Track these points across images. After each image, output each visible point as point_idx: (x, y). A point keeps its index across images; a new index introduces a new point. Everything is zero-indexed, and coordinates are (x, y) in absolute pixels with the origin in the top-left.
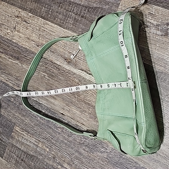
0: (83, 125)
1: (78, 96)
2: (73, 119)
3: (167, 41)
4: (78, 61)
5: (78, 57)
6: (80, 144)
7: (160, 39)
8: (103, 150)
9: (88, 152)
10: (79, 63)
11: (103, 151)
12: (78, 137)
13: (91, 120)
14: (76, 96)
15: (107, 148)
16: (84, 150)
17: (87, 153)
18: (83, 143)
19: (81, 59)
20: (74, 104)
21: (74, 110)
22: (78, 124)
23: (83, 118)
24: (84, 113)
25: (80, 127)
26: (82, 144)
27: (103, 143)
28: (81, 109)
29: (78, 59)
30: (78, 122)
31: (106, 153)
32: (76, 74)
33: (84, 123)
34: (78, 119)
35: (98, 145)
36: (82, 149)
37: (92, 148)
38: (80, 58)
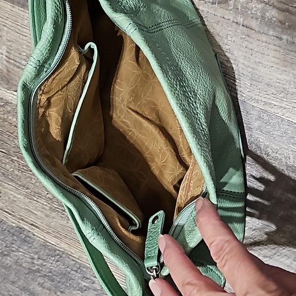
0: (36, 227)
1: (18, 158)
2: (10, 214)
3: (226, 17)
4: (13, 70)
5: (12, 62)
6: (31, 271)
7: (210, 11)
8: (87, 285)
9: (50, 290)
10: (15, 75)
11: (85, 286)
12: (26, 257)
13: (54, 214)
14: (15, 158)
15: (94, 279)
16: (41, 285)
17: (48, 292)
18: (38, 271)
19: (20, 66)
20: (10, 177)
21: (12, 193)
22: (23, 225)
23: (35, 212)
24: (35, 199)
25: (29, 232)
26: (35, 271)
27: (84, 269)
28: (29, 191)
29: (15, 65)
30: (22, 220)
31: (94, 290)
32: (11, 103)
33: (38, 223)
34: (23, 214)
35: (72, 272)
36: (37, 283)
37: (59, 282)
38: (18, 64)
